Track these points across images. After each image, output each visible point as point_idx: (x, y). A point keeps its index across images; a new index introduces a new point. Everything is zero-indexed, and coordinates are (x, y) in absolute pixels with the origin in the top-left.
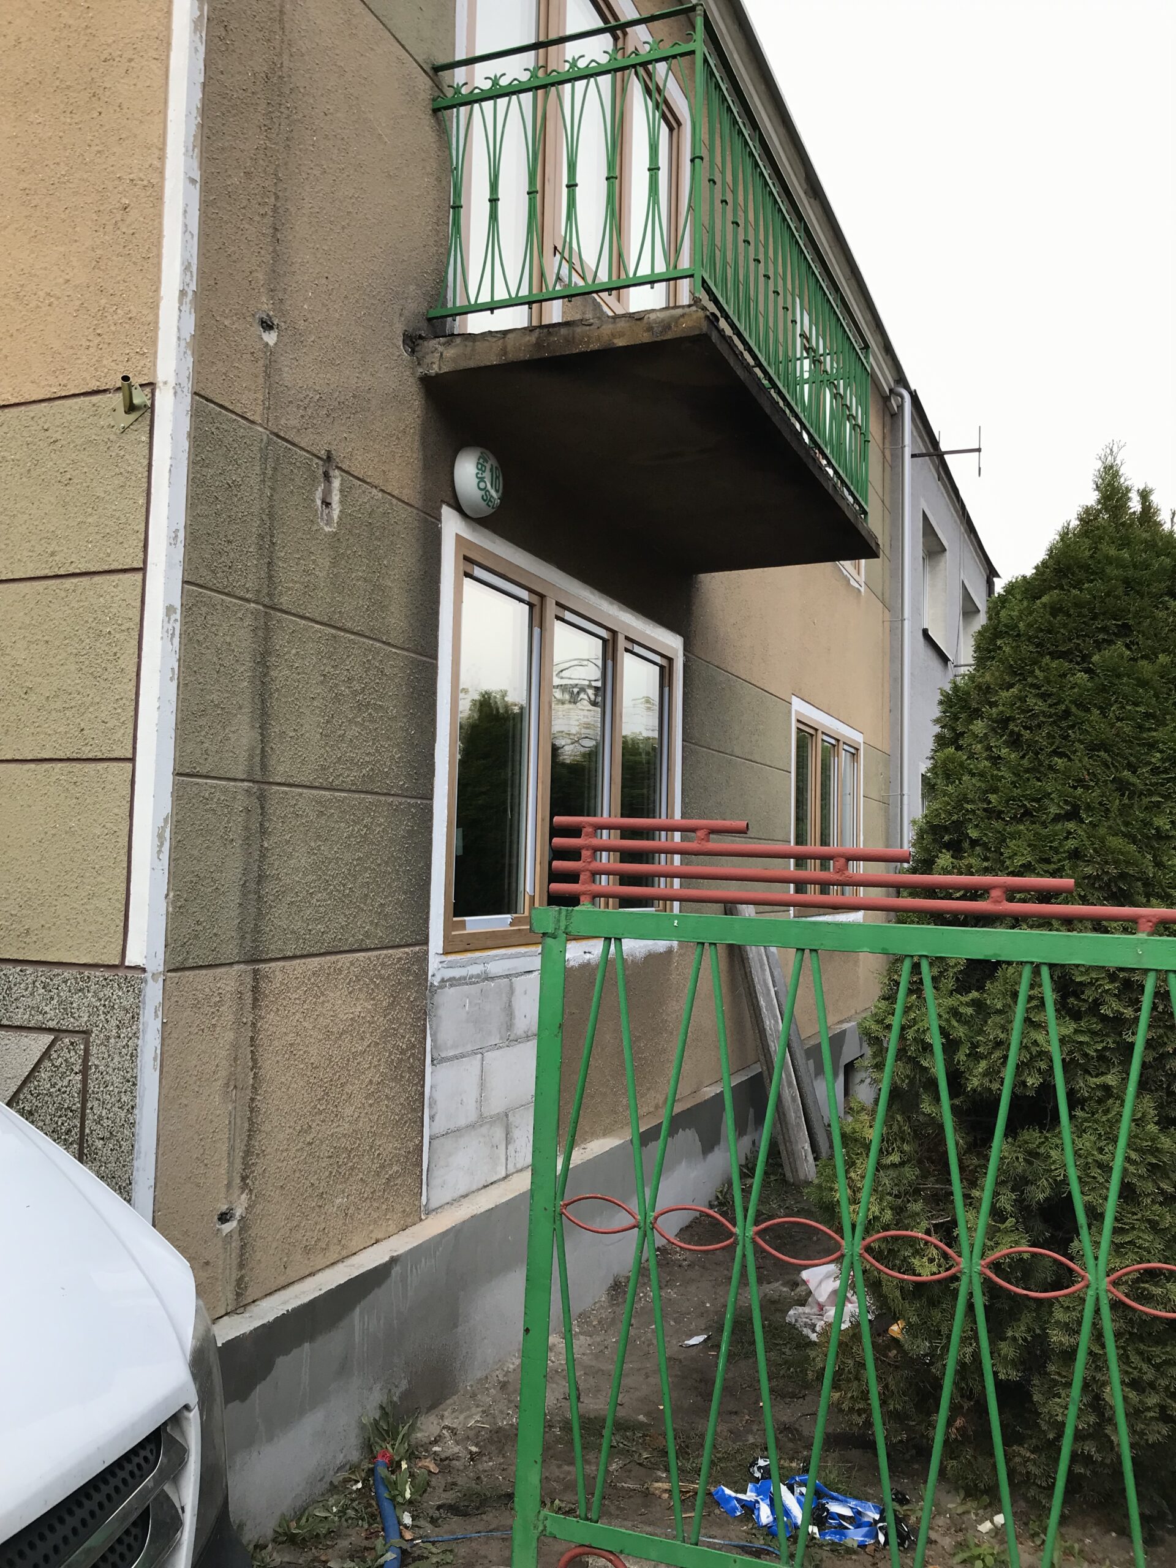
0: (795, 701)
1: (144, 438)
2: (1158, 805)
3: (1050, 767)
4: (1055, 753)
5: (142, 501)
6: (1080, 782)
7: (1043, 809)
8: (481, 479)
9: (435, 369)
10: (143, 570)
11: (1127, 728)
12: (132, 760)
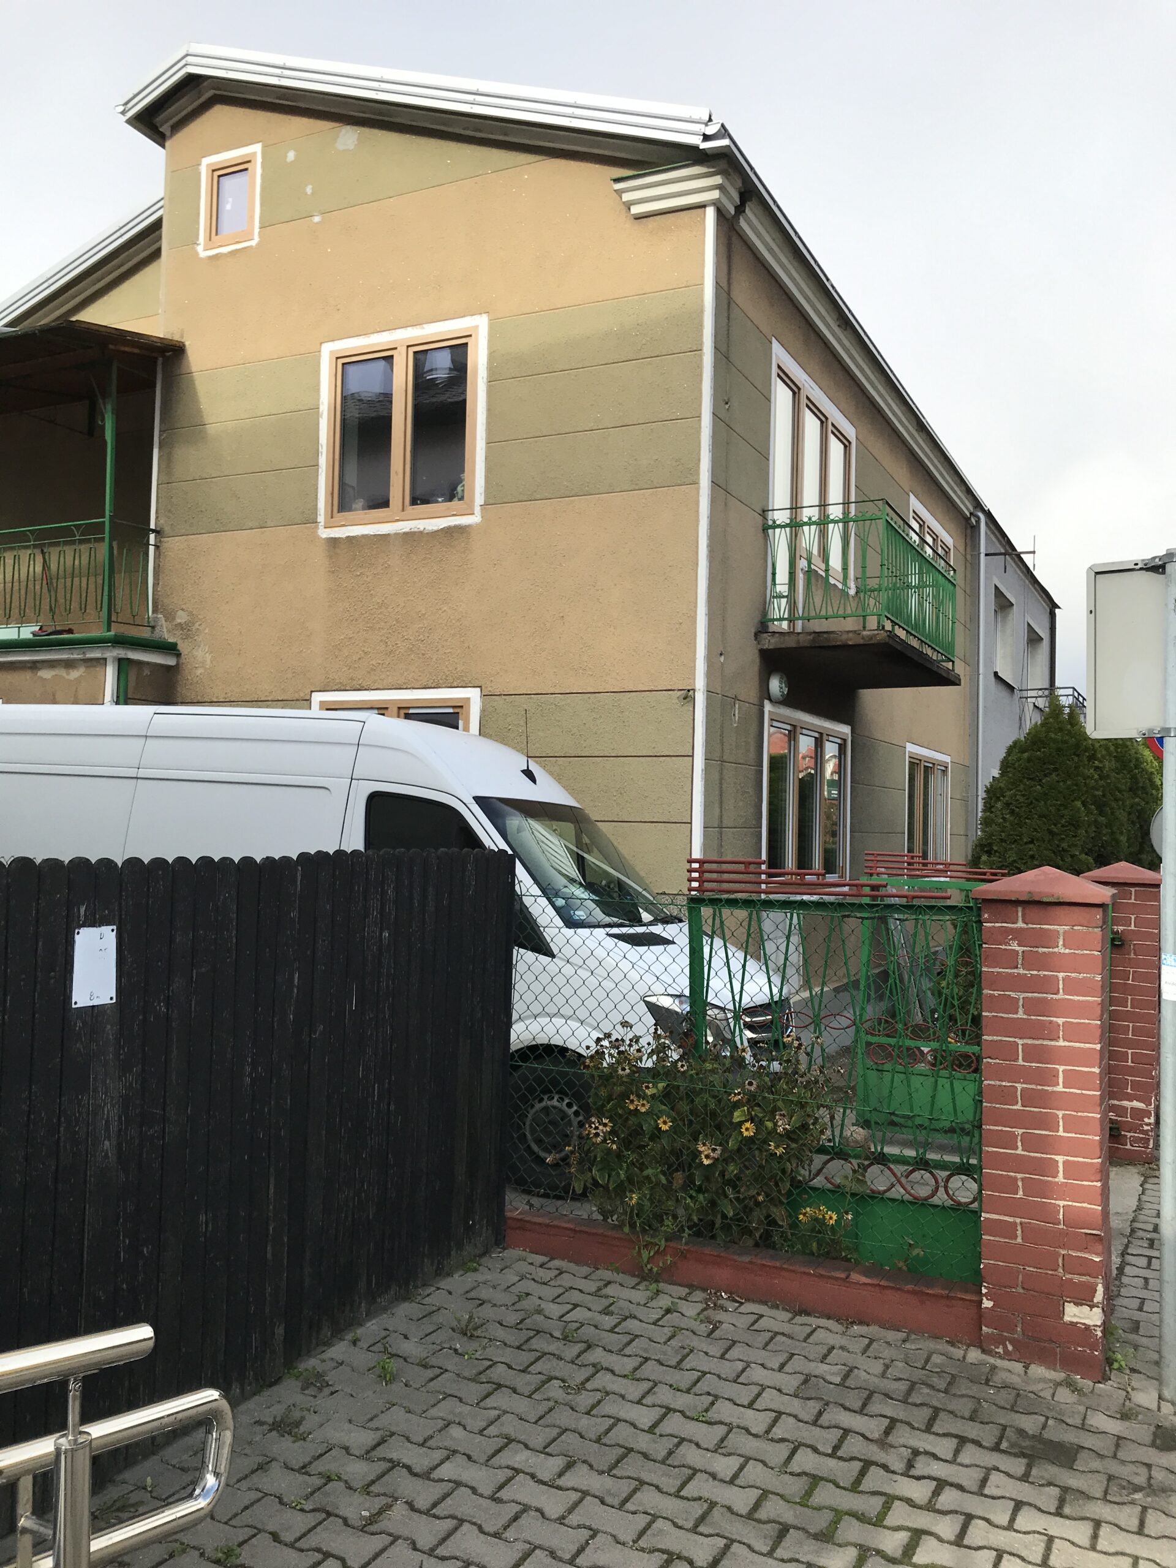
0: (909, 745)
1: (691, 709)
2: (1063, 839)
3: (1025, 823)
4: (1027, 818)
5: (691, 731)
6: (1035, 830)
7: (1021, 839)
8: (781, 688)
9: (766, 647)
10: (692, 756)
11: (1053, 809)
12: (691, 823)
